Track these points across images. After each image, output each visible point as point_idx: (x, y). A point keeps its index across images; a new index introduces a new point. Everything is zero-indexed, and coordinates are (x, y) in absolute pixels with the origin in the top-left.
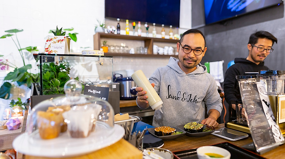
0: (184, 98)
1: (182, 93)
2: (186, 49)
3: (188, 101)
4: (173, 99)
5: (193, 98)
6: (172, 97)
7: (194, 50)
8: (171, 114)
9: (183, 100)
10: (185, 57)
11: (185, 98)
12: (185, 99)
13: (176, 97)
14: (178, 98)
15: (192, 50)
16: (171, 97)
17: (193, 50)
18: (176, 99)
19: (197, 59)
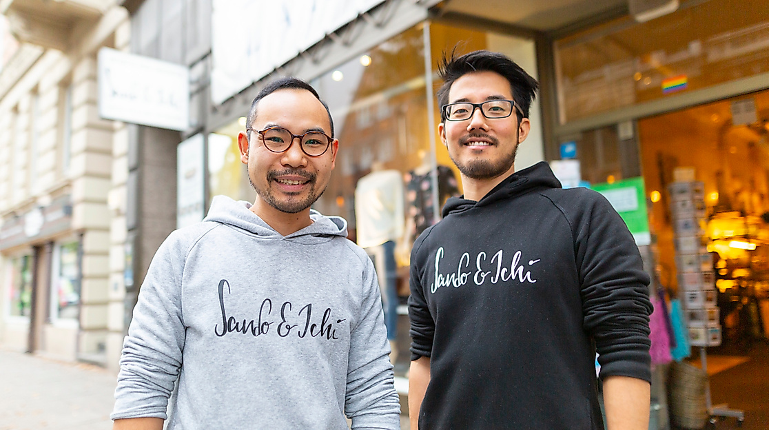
0: (285, 324)
1: (277, 307)
2: (274, 139)
3: (301, 335)
4: (244, 332)
5: (316, 318)
6: (240, 327)
7: (300, 138)
8: (244, 397)
9: (284, 331)
10: (273, 169)
11: (289, 322)
12: (289, 329)
13: (256, 325)
14: (265, 327)
15: (293, 137)
16: (237, 327)
17: (298, 137)
18: (253, 331)
19: (317, 171)
